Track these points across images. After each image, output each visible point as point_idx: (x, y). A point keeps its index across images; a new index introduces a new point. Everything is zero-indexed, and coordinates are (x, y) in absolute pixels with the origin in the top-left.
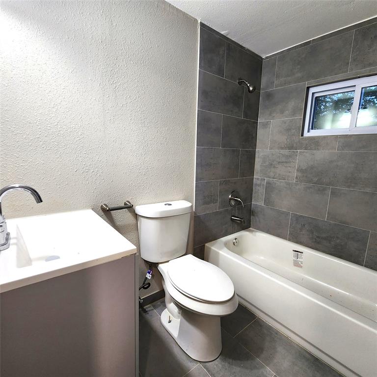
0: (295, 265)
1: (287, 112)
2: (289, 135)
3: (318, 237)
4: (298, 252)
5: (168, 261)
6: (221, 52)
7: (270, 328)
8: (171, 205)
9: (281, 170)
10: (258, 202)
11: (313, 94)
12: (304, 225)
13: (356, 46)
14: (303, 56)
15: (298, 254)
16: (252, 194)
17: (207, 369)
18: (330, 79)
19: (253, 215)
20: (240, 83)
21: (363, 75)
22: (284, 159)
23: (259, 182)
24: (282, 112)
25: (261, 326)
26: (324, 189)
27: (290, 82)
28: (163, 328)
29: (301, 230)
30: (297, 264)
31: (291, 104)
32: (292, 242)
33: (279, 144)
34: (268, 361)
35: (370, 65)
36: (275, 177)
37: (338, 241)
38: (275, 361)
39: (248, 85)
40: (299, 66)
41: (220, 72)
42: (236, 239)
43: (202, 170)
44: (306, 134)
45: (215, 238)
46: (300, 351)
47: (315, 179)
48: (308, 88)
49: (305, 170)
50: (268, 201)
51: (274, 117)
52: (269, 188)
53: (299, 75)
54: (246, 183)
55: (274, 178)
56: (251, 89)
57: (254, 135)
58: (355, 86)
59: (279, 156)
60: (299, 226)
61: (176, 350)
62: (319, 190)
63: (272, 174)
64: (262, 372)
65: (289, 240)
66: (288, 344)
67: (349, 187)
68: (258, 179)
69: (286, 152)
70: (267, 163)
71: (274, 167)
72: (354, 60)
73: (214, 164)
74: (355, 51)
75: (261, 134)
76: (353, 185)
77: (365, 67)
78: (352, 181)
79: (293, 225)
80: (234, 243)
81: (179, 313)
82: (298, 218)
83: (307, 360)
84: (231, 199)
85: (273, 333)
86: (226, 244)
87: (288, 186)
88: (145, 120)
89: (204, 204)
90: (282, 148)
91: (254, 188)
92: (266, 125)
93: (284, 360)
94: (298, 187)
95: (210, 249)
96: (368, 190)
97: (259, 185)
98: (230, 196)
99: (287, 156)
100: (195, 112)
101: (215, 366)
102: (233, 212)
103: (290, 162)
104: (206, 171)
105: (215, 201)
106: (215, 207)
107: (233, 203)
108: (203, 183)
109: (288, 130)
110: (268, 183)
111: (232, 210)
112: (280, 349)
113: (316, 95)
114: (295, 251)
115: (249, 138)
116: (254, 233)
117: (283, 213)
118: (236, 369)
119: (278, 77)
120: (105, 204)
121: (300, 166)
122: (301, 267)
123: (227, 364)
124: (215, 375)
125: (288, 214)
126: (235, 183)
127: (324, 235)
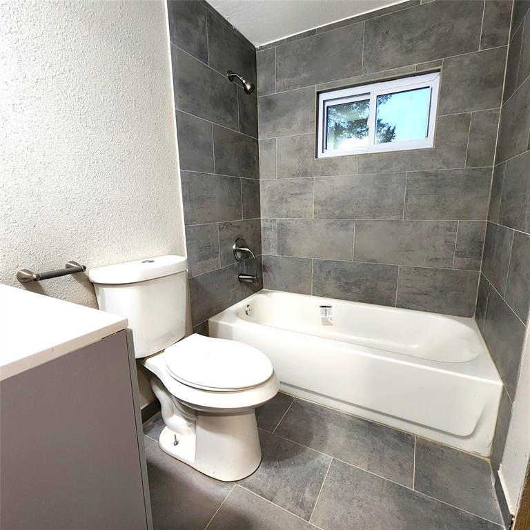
0: (324, 325)
1: (296, 125)
2: (300, 157)
3: (346, 284)
4: (326, 307)
5: (163, 351)
6: (200, 24)
7: (312, 407)
8: (153, 261)
9: (295, 205)
10: (270, 251)
11: (324, 102)
12: (329, 272)
13: (368, 42)
14: (309, 49)
15: (326, 310)
16: (260, 243)
17: (249, 487)
18: (343, 82)
19: (265, 271)
20: (231, 79)
21: (378, 79)
22: (297, 191)
23: (268, 225)
24: (289, 125)
25: (302, 407)
26: (348, 224)
27: (295, 85)
28: (167, 456)
29: (326, 279)
30: (326, 322)
31: (300, 115)
32: (318, 296)
33: (289, 169)
34: (321, 445)
35: (384, 67)
36: (289, 215)
37: (368, 284)
38: (329, 442)
39: (244, 82)
40: (305, 63)
41: (202, 55)
42: (248, 306)
43: (192, 206)
44: (321, 155)
45: (220, 309)
46: (351, 421)
47: (337, 212)
48: (318, 93)
49: (324, 201)
50: (282, 249)
51: (279, 132)
52: (283, 230)
53: (305, 75)
54: (252, 227)
55: (287, 216)
56: (248, 87)
57: (255, 158)
58: (369, 93)
59: (292, 186)
60: (324, 274)
61: (196, 481)
62: (342, 225)
63: (284, 211)
64: (318, 461)
65: (314, 295)
66: (337, 417)
67: (374, 217)
68: (266, 220)
69: (300, 180)
70: (276, 197)
71: (286, 202)
72: (367, 60)
73: (208, 198)
74: (367, 48)
75: (265, 157)
76: (377, 214)
77: (378, 70)
78: (376, 209)
79: (317, 275)
80: (246, 311)
81: (190, 426)
82: (322, 264)
83: (362, 427)
84: (236, 251)
85: (318, 410)
86: (237, 314)
87: (306, 225)
88: (87, 114)
89: (200, 260)
90: (294, 175)
91: (262, 235)
92: (269, 144)
93: (337, 437)
94: (317, 225)
95: (217, 324)
96: (393, 218)
97: (269, 229)
98: (234, 247)
99: (301, 185)
100: (171, 113)
101: (259, 479)
102: (240, 269)
103: (305, 193)
104: (198, 208)
105: (215, 255)
106: (216, 263)
107: (239, 255)
108: (196, 226)
109: (300, 150)
110: (281, 224)
111: (239, 266)
112: (330, 426)
113: (328, 104)
114: (322, 307)
115: (249, 162)
116: (269, 294)
117: (303, 261)
118: (287, 471)
119: (279, 76)
120: (24, 270)
121: (317, 197)
122: (331, 325)
123: (273, 469)
124: (262, 490)
125: (309, 261)
126: (239, 227)
127: (352, 281)
